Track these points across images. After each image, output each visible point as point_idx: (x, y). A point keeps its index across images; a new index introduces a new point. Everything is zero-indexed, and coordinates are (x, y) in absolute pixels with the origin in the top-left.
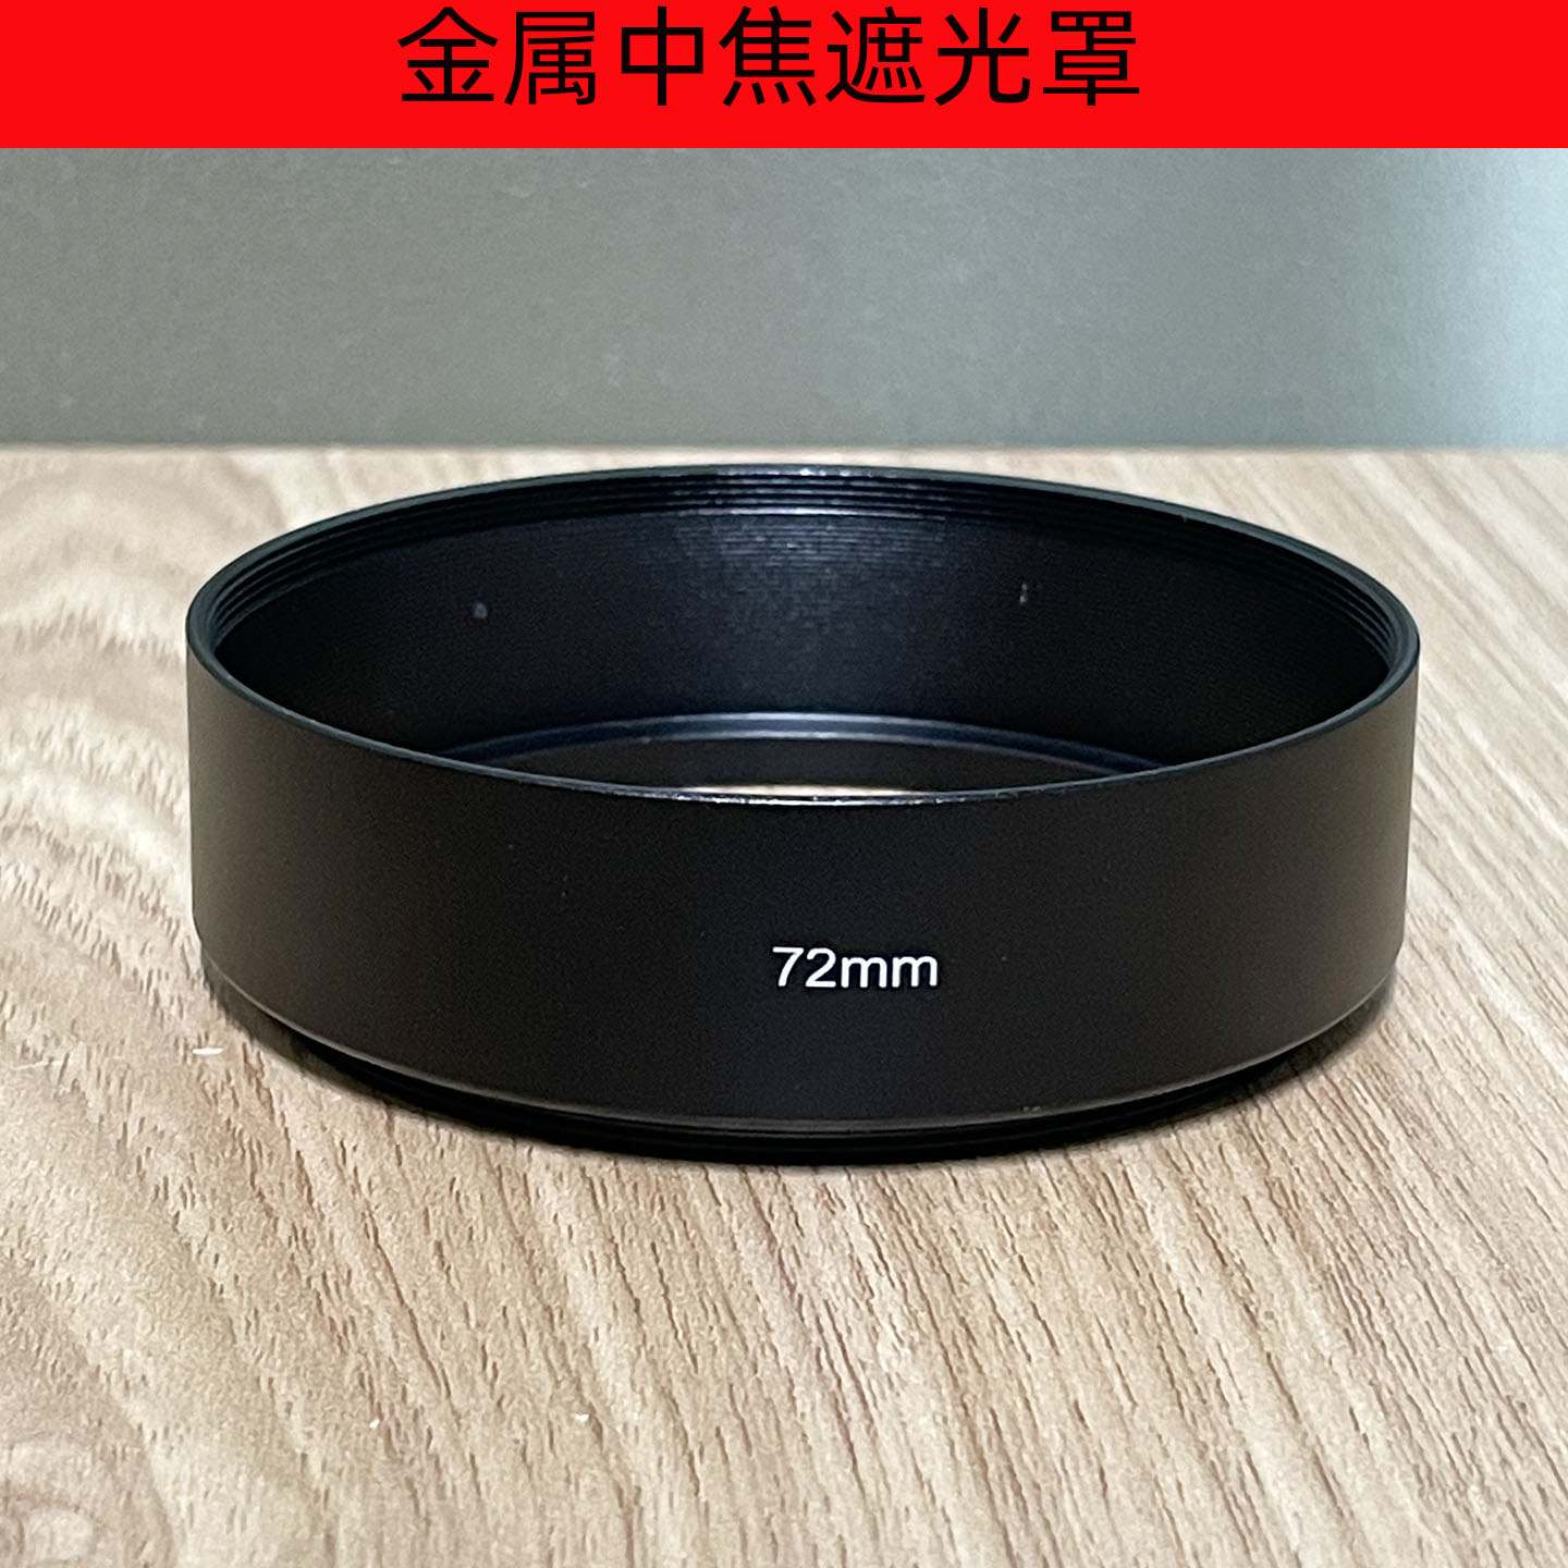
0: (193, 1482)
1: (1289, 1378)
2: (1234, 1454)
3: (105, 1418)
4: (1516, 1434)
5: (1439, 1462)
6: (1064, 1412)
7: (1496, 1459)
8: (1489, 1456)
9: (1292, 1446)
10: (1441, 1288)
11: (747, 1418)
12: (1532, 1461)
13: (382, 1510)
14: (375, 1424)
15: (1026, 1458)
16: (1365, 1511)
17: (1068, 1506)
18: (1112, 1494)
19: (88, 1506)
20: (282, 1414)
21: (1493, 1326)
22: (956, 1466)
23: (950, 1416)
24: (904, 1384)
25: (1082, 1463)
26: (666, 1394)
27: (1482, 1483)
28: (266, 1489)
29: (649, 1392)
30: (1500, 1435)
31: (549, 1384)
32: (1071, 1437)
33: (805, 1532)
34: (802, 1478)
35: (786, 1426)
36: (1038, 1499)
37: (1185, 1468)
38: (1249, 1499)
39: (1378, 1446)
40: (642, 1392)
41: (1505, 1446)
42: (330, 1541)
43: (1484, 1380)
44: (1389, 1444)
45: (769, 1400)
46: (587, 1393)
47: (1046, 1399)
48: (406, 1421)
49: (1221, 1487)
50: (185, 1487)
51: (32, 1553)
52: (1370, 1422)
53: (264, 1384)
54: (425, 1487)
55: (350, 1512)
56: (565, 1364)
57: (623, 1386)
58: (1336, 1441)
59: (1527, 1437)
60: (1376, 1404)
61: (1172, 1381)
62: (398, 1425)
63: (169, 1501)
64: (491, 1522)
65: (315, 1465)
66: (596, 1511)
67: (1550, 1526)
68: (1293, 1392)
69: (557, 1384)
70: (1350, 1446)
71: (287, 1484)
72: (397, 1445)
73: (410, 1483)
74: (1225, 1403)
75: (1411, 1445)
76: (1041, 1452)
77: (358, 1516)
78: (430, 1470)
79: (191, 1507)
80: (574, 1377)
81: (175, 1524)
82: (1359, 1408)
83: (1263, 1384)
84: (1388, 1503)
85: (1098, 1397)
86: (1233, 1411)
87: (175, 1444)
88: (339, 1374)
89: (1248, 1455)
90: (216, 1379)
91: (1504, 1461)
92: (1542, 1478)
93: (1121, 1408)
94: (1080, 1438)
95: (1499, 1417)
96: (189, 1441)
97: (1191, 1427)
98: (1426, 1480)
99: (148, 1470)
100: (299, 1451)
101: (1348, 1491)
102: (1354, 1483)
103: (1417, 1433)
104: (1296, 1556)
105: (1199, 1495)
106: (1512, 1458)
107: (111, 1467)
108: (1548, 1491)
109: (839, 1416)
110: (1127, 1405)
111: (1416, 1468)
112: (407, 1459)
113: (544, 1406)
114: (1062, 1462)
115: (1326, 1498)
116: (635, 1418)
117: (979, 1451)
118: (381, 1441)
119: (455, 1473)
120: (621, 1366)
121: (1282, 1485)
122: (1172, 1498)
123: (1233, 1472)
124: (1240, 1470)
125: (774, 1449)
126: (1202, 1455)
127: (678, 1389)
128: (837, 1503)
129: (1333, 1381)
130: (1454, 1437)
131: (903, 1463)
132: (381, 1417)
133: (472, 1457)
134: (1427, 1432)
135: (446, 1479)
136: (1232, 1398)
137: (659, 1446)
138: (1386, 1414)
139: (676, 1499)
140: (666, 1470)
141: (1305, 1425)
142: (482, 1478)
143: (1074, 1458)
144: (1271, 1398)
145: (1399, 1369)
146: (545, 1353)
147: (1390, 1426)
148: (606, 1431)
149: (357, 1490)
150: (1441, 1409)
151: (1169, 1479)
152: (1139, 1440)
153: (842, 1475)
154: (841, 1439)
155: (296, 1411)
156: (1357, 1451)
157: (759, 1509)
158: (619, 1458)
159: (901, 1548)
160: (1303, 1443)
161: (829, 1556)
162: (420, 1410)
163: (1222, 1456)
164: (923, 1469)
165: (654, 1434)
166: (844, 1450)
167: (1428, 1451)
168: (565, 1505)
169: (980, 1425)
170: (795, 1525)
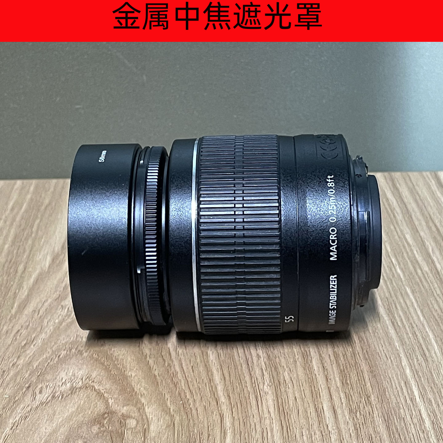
0: (152, 413)
1: (331, 392)
2: (320, 406)
3: (138, 402)
4: (367, 402)
5: (353, 407)
6: (293, 399)
7: (363, 407)
8: (362, 406)
9: (330, 404)
11: (242, 400)
12: (369, 407)
13: (182, 418)
14: (181, 402)
15: (286, 407)
16: (340, 417)
17: (292, 417)
18: (299, 414)
19: (136, 418)
20: (166, 400)
21: (367, 381)
22: (275, 409)
23: (275, 399)
24: (268, 393)
25: (295, 408)
26: (229, 396)
27: (360, 411)
28: (164, 414)
29: (226, 395)
30: (365, 402)
31: (210, 394)
32: (294, 403)
33: (249, 422)
34: (250, 411)
35: (248, 402)
36: (287, 415)
37: (312, 409)
38: (321, 415)
39: (344, 405)
40: (225, 396)
41: (365, 404)
42: (174, 424)
43: (364, 392)
44: (346, 404)
45: (245, 397)
46: (216, 396)
47: (291, 396)
48: (186, 402)
49: (317, 413)
50: (151, 414)
51: (127, 426)
52: (344, 400)
53: (163, 394)
54: (189, 414)
55: (177, 419)
56: (212, 390)
57: (222, 394)
58: (337, 404)
59: (369, 403)
61: (312, 393)
63: (148, 417)
64: (199, 420)
65: (172, 410)
66: (217, 418)
68: (332, 394)
69: (211, 394)
70: (340, 405)
71: (167, 414)
72: (185, 406)
73: (187, 413)
74: (320, 397)
75: (349, 404)
76: (289, 406)
78: (190, 411)
79: (152, 418)
80: (214, 392)
81: (149, 421)
82: (342, 397)
83: (327, 392)
84: (344, 415)
85: (299, 395)
86: (321, 398)
87: (149, 406)
88: (176, 393)
89: (323, 407)
90: (156, 394)
91: (364, 407)
92: (370, 410)
93: (303, 397)
94: (295, 404)
96: (151, 405)
97: (314, 402)
98: (351, 411)
99: (145, 411)
100: (169, 407)
101: (338, 413)
102: (339, 411)
103: (351, 402)
104: (328, 425)
105: (314, 414)
106: (366, 407)
107: (139, 411)
108: (370, 413)
109: (257, 400)
110: (304, 397)
111: (349, 409)
112: (186, 409)
113: (209, 399)
114: (292, 408)
115: (334, 414)
116: (223, 401)
117: (279, 406)
118: (182, 405)
119: (194, 411)
120: (222, 391)
121: (327, 412)
122: (309, 415)
123: (320, 410)
125: (246, 406)
126: (315, 406)
127: (231, 395)
128: (255, 416)
129: (339, 392)
130: (357, 403)
131: (266, 409)
132: (182, 401)
133: (197, 408)
135: (193, 412)
136: (322, 396)
137: (227, 406)
138: (346, 398)
139: (229, 416)
140: (228, 410)
141: (333, 401)
142: (198, 412)
143: (294, 407)
144: (328, 395)
145: (350, 390)
147: (346, 401)
148: (219, 403)
149: (178, 415)
150: (355, 398)
151: (309, 411)
152: (305, 404)
153: (256, 411)
154: (257, 404)
155: (169, 400)
156: (341, 406)
157: (243, 417)
158: (220, 408)
159: (265, 425)
160: (332, 404)
161: (253, 426)
162: (189, 399)
163: (318, 407)
164: (270, 410)
165: (226, 403)
166: (257, 407)
167: (352, 405)
168: (211, 417)
169: (280, 401)
170: (248, 421)
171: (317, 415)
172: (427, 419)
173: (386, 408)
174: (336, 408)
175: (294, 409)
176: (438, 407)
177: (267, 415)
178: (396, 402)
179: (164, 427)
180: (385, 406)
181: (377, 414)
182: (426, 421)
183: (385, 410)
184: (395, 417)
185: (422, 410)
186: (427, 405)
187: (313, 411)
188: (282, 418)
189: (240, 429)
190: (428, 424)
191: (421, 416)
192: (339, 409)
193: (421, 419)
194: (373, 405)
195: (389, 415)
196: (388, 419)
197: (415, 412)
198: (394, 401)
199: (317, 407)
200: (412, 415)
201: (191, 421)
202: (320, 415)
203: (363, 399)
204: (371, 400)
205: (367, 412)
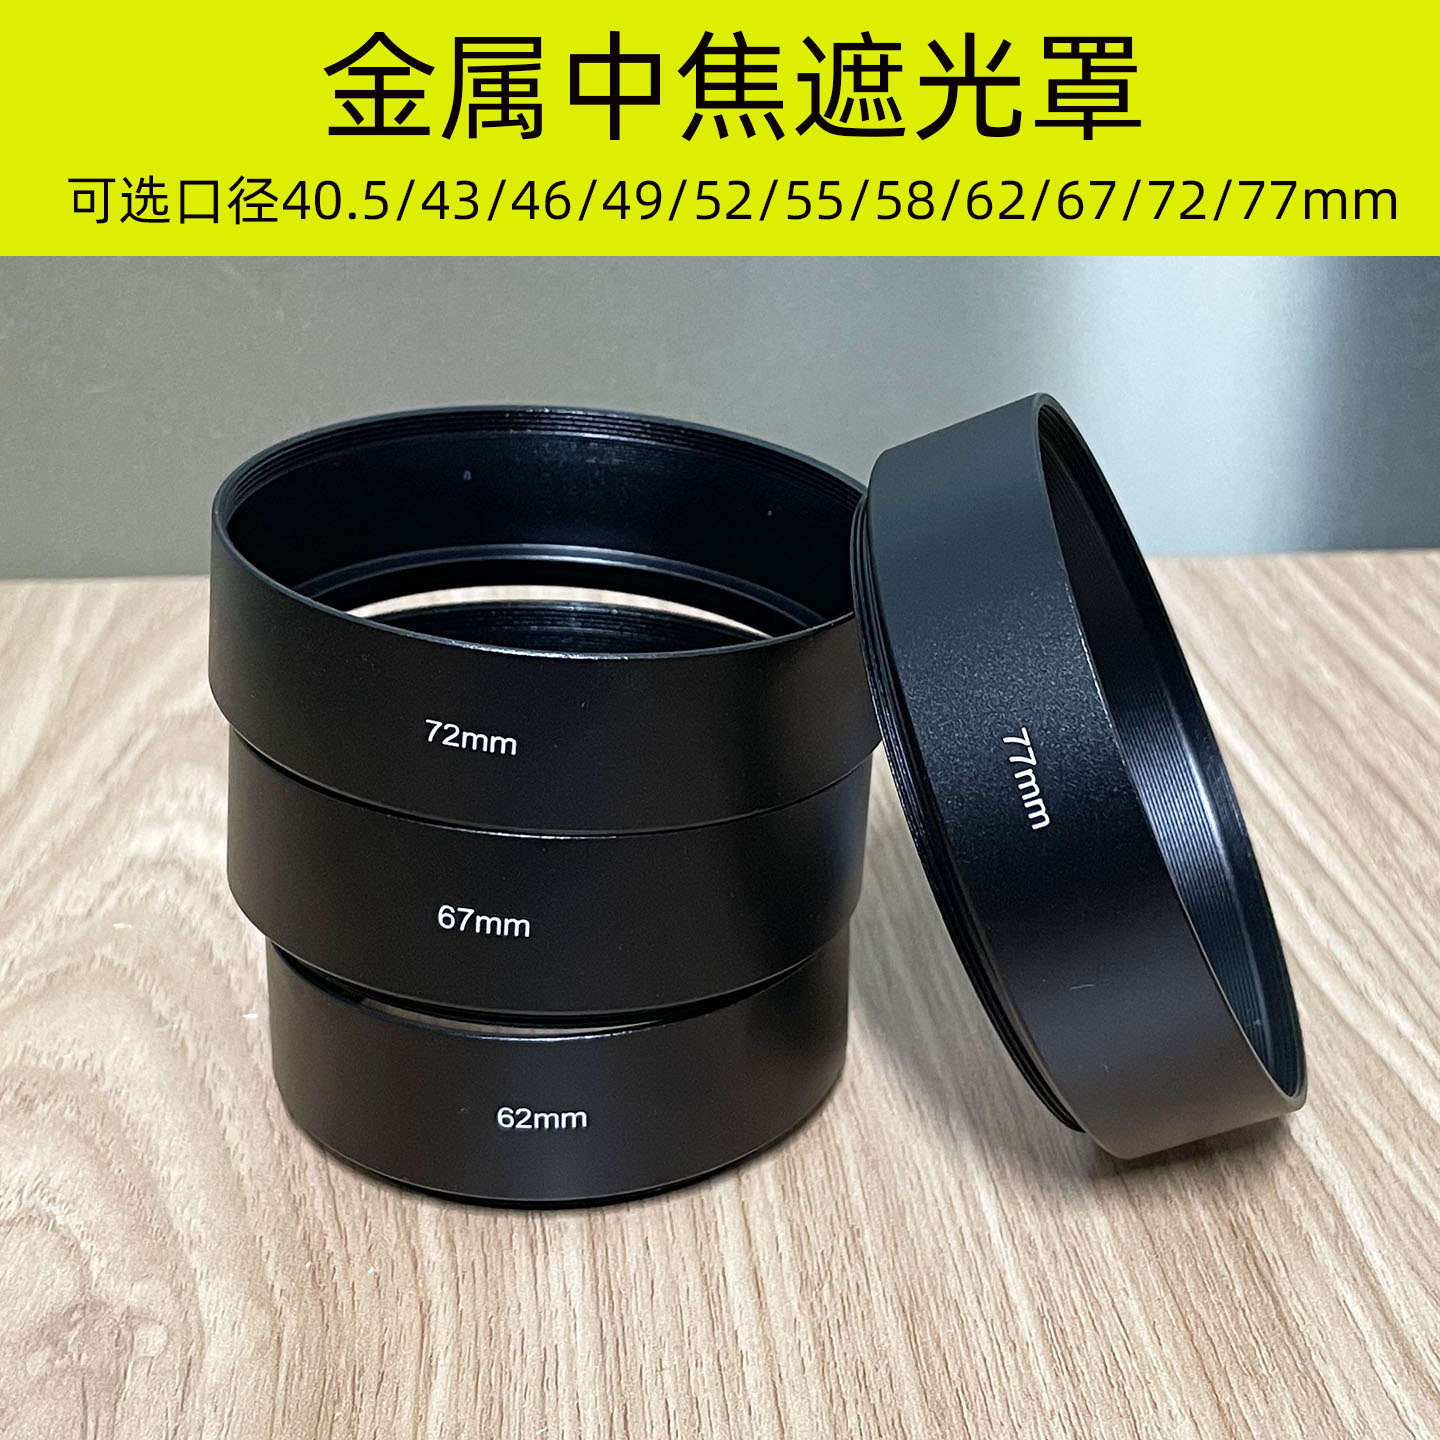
0: (217, 1305)
1: (750, 1217)
2: (717, 1268)
3: (180, 1265)
4: (852, 1250)
5: (813, 1269)
6: (640, 1246)
7: (840, 1267)
8: (837, 1265)
9: (745, 1262)
10: (832, 1157)
11: (488, 1254)
12: (856, 1267)
13: (306, 1321)
14: (308, 1265)
15: (618, 1275)
17: (634, 1307)
18: (655, 1297)
19: (166, 1322)
20: (265, 1259)
21: (853, 1179)
22: (584, 1283)
23: (585, 1248)
24: (566, 1228)
25: (644, 1277)
26: (451, 1240)
27: (830, 1282)
28: (252, 1308)
29: (443, 1237)
30: (844, 1251)
31: (395, 1234)
32: (641, 1261)
33: (507, 1327)
34: (509, 1289)
35: (506, 1259)
36: (620, 1301)
37: (692, 1280)
38: (719, 1296)
39: (785, 1260)
40: (440, 1239)
41: (846, 1257)
42: (279, 1341)
43: (843, 1216)
44: (791, 1260)
45: (499, 1243)
46: (413, 1241)
47: (633, 1236)
48: (324, 1262)
49: (707, 1290)
50: (213, 1309)
51: (137, 1353)
52: (785, 1246)
53: (257, 1240)
54: (328, 1304)
55: (291, 1324)
56: (404, 1222)
57: (431, 1235)
58: (767, 1258)
59: (856, 1252)
60: (789, 1233)
61: (695, 1222)
62: (320, 1265)
63: (205, 1317)
64: (357, 1325)
65: (277, 1292)
66: (409, 1315)
67: (858, 1308)
68: (751, 1227)
69: (399, 1236)
70: (773, 1261)
71: (263, 1305)
72: (318, 1278)
73: (321, 1302)
74: (717, 1237)
75: (801, 1260)
76: (626, 1271)
77: (294, 1322)
78: (333, 1292)
79: (215, 1320)
80: (408, 1229)
81: (207, 1332)
82: (781, 1235)
83: (738, 1222)
84: (785, 1298)
85: (658, 1234)
86: (720, 1240)
87: (211, 1280)
88: (295, 1233)
89: (724, 1269)
90: (234, 1238)
91: (844, 1267)
92: (860, 1279)
93: (667, 1240)
94: (645, 1261)
95: (846, 1240)
96: (217, 1278)
97: (699, 1253)
98: (804, 1282)
99: (197, 1297)
100: (270, 1283)
101: (766, 1290)
102: (770, 1283)
103: (806, 1252)
104: (736, 1332)
105: (696, 1295)
106: (847, 1266)
107: (179, 1297)
108: (861, 1287)
109: (532, 1251)
110: (671, 1238)
111: (801, 1274)
112: (322, 1286)
113: (391, 1250)
114: (635, 1276)
115: (756, 1295)
116: (434, 1257)
117: (595, 1270)
118: (310, 1276)
119: (344, 1295)
120: (431, 1222)
121: (736, 1286)
123: (714, 1280)
124: (718, 1278)
125: (498, 1274)
126: (702, 1270)
127: (457, 1237)
128: (523, 1305)
129: (771, 1219)
130: (822, 1253)
131: (559, 1280)
132: (311, 1260)
133: (353, 1284)
134: (810, 1251)
135: (339, 1299)
136: (722, 1232)
137: (443, 1273)
138: (793, 1239)
139: (447, 1307)
140: (445, 1289)
141: (753, 1249)
142: (356, 1297)
143: (641, 1273)
144: (740, 1233)
145: (804, 1210)
146: (396, 1214)
147: (793, 1247)
148: (420, 1265)
149: (296, 1307)
150: (818, 1236)
151: (684, 1286)
152: (673, 1261)
153: (528, 1292)
154: (531, 1266)
155: (272, 1255)
156: (775, 1264)
157: (487, 1313)
158: (423, 1283)
159: (550, 1336)
160: (751, 1260)
161: (515, 1344)
162: (331, 1255)
163: (711, 1270)
164: (568, 1285)
165: (442, 1266)
166: (532, 1275)
167: (809, 1262)
168: (394, 1314)
169: (599, 1254)
170: (502, 1323)
171: (706, 1298)
172: (1025, 1303)
173: (906, 1269)
174: (762, 1273)
175: (641, 1278)
176: (1053, 1261)
177: (558, 1302)
178: (935, 1247)
179: (249, 1352)
180: (904, 1262)
181: (881, 1291)
182: (1019, 1309)
183: (904, 1276)
184: (932, 1299)
185: (1008, 1272)
186: (1021, 1256)
187: (694, 1287)
188: (605, 1314)
189: (476, 1356)
190: (1026, 1320)
191: (1007, 1296)
192: (771, 1276)
193: (1005, 1305)
194: (869, 1259)
195: (915, 1294)
196: (911, 1308)
197: (990, 1281)
198: (930, 1245)
199: (706, 1271)
200: (979, 1291)
201: (333, 1330)
202: (716, 1299)
203: (842, 1241)
204: (864, 1243)
205: (853, 1285)
